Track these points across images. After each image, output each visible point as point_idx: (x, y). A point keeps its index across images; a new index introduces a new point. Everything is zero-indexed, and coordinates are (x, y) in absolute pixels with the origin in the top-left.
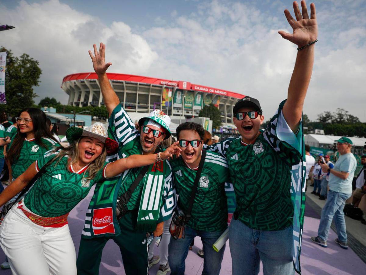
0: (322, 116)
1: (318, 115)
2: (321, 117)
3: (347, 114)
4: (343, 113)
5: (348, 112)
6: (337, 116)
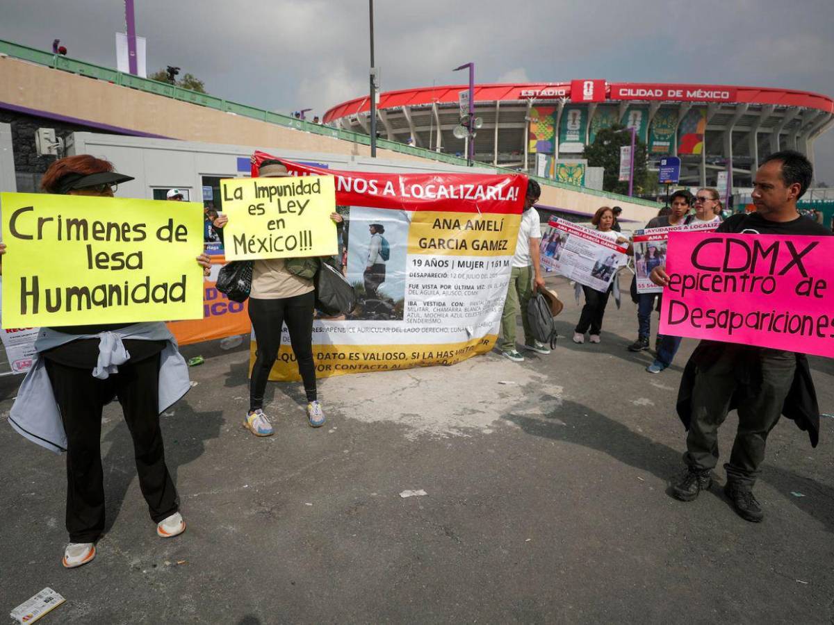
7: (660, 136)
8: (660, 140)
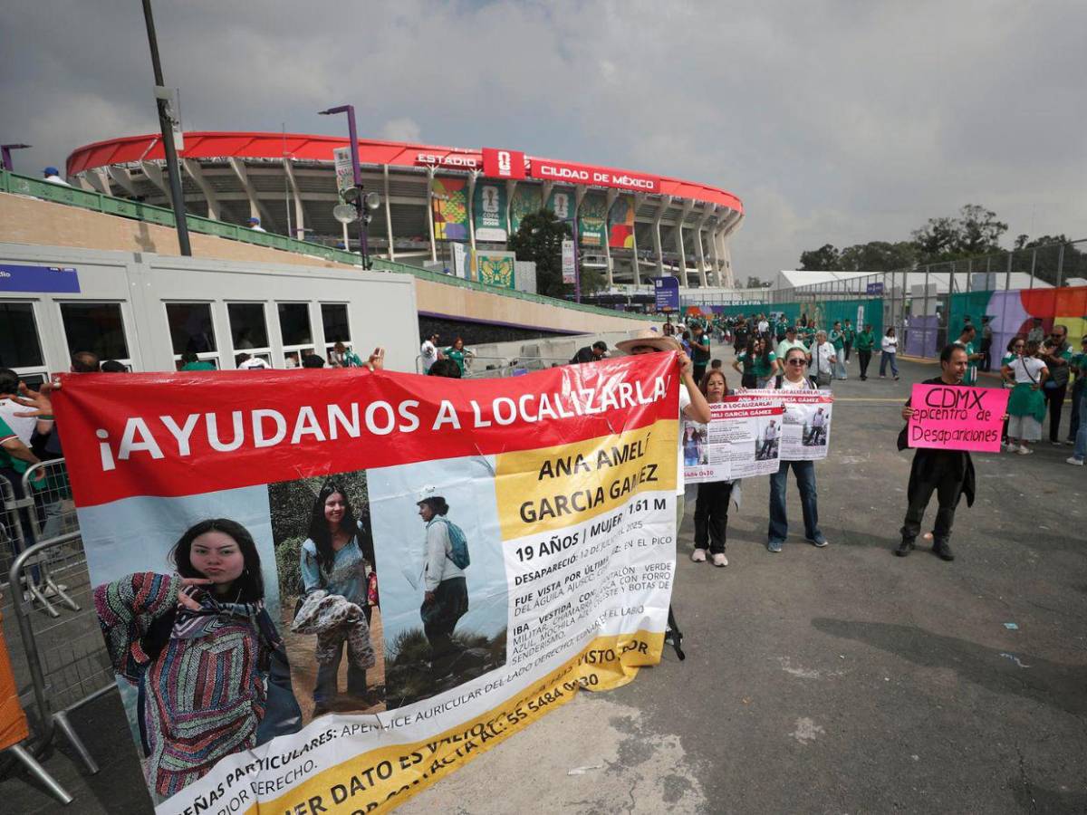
0: (928, 233)
1: (915, 232)
2: (920, 238)
3: (994, 220)
4: (981, 219)
5: (994, 214)
6: (964, 231)
7: (590, 226)
8: (589, 231)
